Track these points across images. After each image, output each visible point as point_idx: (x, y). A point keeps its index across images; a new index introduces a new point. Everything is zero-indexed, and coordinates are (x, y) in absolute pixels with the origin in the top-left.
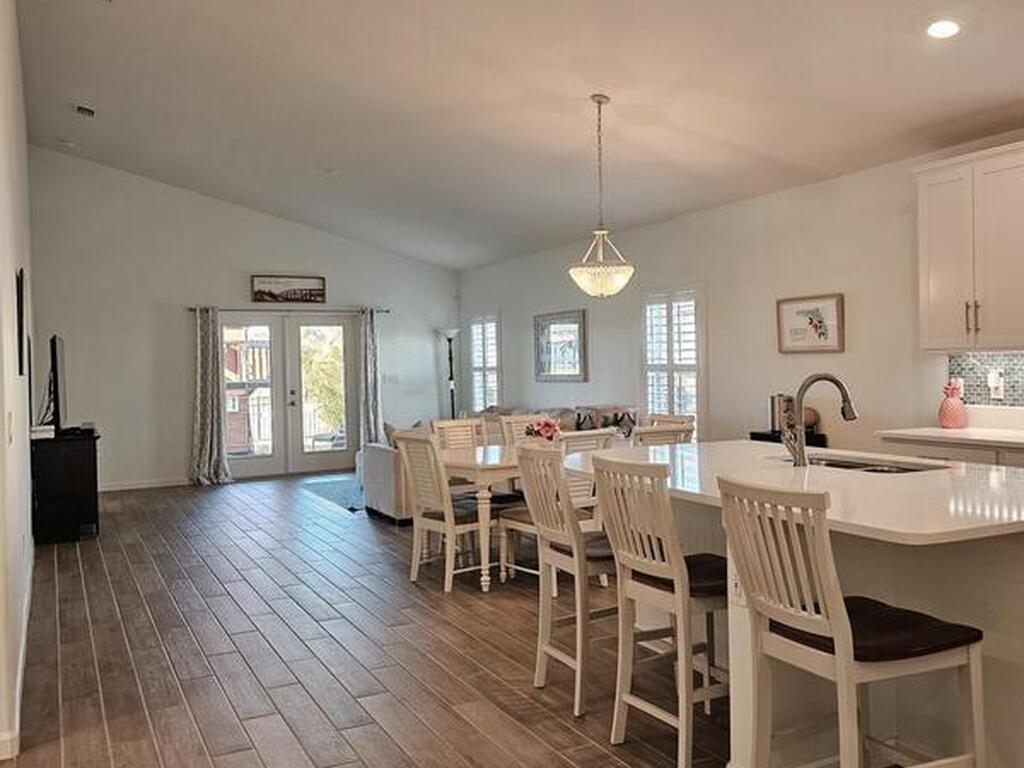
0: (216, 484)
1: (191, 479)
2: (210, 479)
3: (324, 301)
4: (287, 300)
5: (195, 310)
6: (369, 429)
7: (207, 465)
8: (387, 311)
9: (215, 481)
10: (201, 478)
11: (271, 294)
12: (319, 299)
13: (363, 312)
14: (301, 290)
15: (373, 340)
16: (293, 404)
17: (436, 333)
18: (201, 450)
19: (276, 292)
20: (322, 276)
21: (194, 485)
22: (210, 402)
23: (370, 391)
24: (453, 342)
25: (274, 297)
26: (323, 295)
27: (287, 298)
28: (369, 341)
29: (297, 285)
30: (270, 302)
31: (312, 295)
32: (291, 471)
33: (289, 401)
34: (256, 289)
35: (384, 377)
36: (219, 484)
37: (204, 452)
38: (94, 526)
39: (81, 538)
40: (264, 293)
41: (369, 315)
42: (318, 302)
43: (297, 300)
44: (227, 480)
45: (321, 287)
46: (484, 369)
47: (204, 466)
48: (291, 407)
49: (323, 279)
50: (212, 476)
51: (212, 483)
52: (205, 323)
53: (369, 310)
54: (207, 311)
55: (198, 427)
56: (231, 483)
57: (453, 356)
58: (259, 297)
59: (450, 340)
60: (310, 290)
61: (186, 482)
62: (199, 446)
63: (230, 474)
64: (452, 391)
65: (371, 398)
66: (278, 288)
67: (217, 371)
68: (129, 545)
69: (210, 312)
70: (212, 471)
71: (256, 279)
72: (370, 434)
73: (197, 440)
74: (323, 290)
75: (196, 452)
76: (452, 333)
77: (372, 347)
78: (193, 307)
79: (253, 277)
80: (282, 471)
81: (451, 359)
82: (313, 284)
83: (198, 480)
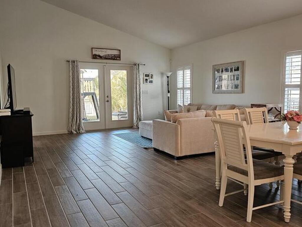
0: (79, 134)
1: (68, 131)
2: (76, 131)
3: (120, 60)
4: (106, 59)
5: (69, 62)
6: (137, 112)
7: (75, 126)
8: (144, 65)
9: (78, 132)
10: (72, 131)
11: (99, 56)
13: (135, 65)
14: (111, 55)
15: (139, 76)
16: (108, 101)
17: (162, 74)
18: (72, 119)
19: (101, 55)
20: (119, 49)
21: (70, 133)
22: (76, 100)
23: (138, 97)
24: (169, 77)
25: (101, 57)
26: (120, 57)
27: (106, 58)
28: (138, 76)
29: (110, 52)
30: (99, 59)
31: (115, 57)
32: (107, 127)
33: (106, 100)
34: (94, 53)
35: (142, 91)
36: (79, 133)
37: (73, 120)
38: (31, 158)
39: (25, 164)
40: (97, 55)
41: (138, 66)
42: (117, 60)
43: (109, 59)
44: (83, 132)
45: (119, 54)
46: (183, 89)
47: (74, 126)
48: (107, 102)
49: (120, 50)
50: (77, 130)
51: (77, 133)
52: (73, 67)
53: (137, 64)
54: (74, 62)
55: (71, 110)
56: (85, 133)
57: (169, 83)
58: (95, 57)
59: (168, 77)
60: (115, 55)
61: (67, 133)
62: (71, 118)
63: (84, 129)
64: (168, 97)
65: (138, 99)
66: (102, 54)
67: (79, 87)
68: (49, 170)
69: (76, 62)
70: (77, 128)
71: (93, 49)
72: (138, 113)
73: (71, 115)
74: (120, 55)
75: (70, 120)
76: (169, 74)
77: (139, 79)
78: (68, 60)
79: (92, 48)
80: (103, 128)
81: (168, 85)
82: (116, 53)
83: (71, 131)
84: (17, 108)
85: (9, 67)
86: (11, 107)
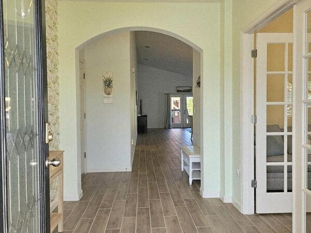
2: (168, 127)
7: (168, 124)
12: (190, 91)
14: (187, 90)
16: (185, 113)
19: (182, 90)
21: (165, 128)
22: (168, 112)
25: (181, 91)
27: (184, 91)
29: (186, 88)
32: (184, 127)
36: (170, 128)
43: (186, 92)
45: (191, 89)
49: (191, 87)
52: (168, 97)
54: (168, 94)
56: (172, 128)
58: (178, 91)
61: (163, 127)
71: (178, 87)
73: (166, 120)
75: (166, 122)
78: (165, 93)
80: (182, 127)
82: (189, 88)
84: (142, 115)
85: (141, 100)
86: (141, 114)
